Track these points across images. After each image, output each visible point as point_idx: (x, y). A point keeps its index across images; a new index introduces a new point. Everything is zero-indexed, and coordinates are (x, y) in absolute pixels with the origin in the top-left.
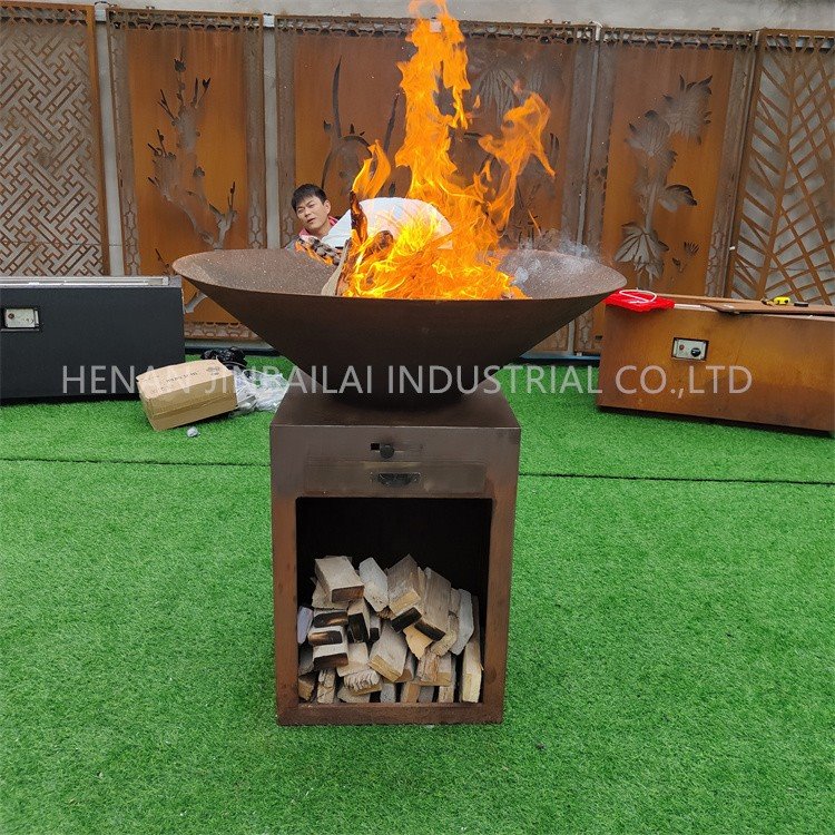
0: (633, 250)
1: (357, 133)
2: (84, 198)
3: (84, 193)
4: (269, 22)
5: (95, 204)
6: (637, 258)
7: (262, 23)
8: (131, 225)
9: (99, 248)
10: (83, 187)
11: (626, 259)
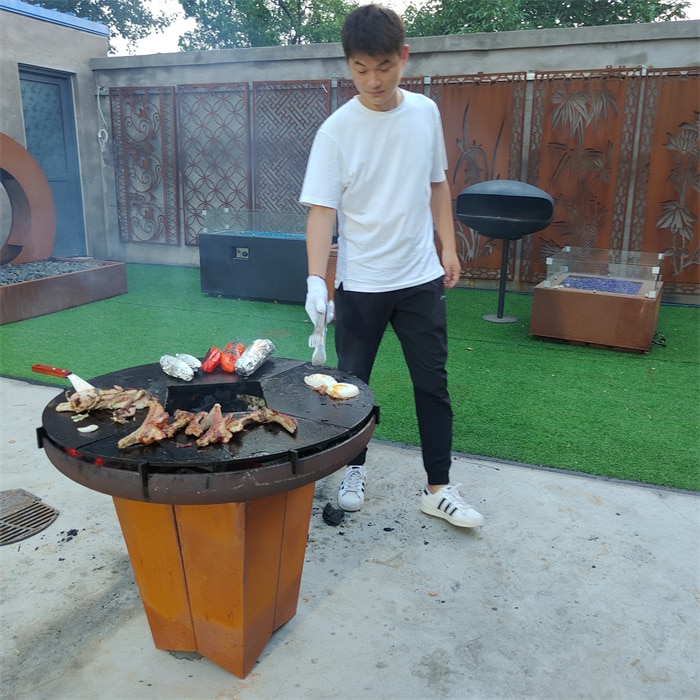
0: (670, 220)
1: (477, 145)
4: (427, 81)
6: (673, 226)
7: (423, 81)
11: (665, 226)
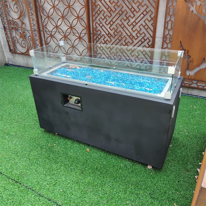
2: (147, 13)
3: (147, 10)
5: (152, 16)
8: (169, 27)
9: (151, 39)
10: (148, 7)
